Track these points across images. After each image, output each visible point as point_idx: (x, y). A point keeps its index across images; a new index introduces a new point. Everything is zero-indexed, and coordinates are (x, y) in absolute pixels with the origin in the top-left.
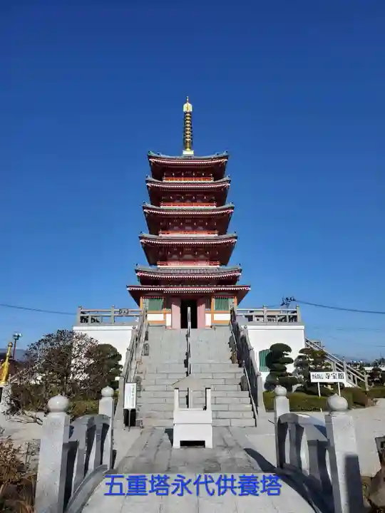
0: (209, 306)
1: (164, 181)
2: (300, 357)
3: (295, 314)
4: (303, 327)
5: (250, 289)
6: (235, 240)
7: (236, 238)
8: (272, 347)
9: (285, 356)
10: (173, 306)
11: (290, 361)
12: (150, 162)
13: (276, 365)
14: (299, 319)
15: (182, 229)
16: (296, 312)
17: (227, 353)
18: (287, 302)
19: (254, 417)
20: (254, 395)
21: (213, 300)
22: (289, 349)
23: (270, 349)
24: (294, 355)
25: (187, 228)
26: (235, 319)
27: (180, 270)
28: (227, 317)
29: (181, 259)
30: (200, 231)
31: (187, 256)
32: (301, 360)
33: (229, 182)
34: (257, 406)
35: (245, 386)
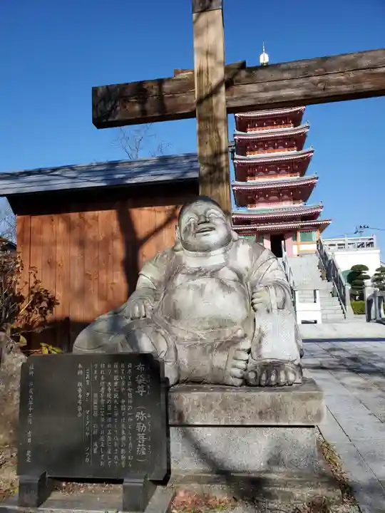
0: (295, 239)
1: (249, 132)
2: (376, 274)
3: (371, 241)
4: (379, 251)
5: (330, 222)
6: (316, 181)
7: (317, 178)
8: (353, 268)
9: (364, 274)
10: (265, 240)
11: (368, 277)
12: (235, 117)
13: (356, 281)
14: (375, 244)
15: (266, 174)
16: (372, 239)
17: (317, 273)
18: (361, 229)
19: (344, 313)
20: (343, 300)
21: (299, 234)
22: (366, 269)
23: (352, 269)
24: (371, 272)
25: (271, 172)
26: (322, 247)
27: (268, 210)
28: (314, 247)
29: (267, 201)
30: (283, 174)
31: (272, 198)
32: (377, 277)
33: (308, 127)
34: (345, 305)
35: (335, 294)
